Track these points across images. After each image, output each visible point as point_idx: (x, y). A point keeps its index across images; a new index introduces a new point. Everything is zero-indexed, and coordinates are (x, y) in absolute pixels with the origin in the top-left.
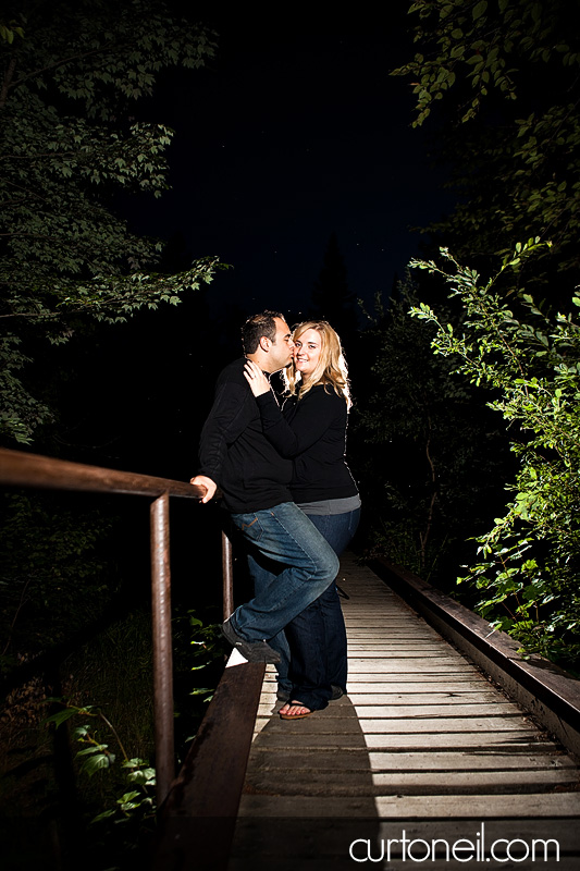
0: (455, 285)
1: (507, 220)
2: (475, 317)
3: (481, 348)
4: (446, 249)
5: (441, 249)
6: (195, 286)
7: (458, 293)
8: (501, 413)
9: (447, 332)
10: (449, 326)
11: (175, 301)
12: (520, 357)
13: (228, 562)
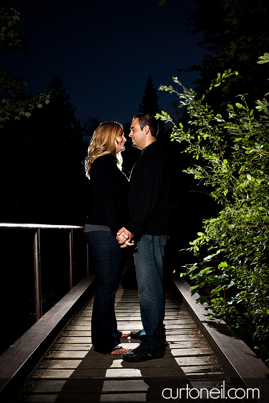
0: (183, 100)
1: (221, 61)
2: (194, 119)
3: (199, 137)
4: (176, 78)
5: (173, 78)
6: (40, 106)
7: (184, 104)
8: (193, 175)
9: (179, 127)
10: (180, 124)
11: (28, 115)
12: (219, 142)
13: (37, 267)
